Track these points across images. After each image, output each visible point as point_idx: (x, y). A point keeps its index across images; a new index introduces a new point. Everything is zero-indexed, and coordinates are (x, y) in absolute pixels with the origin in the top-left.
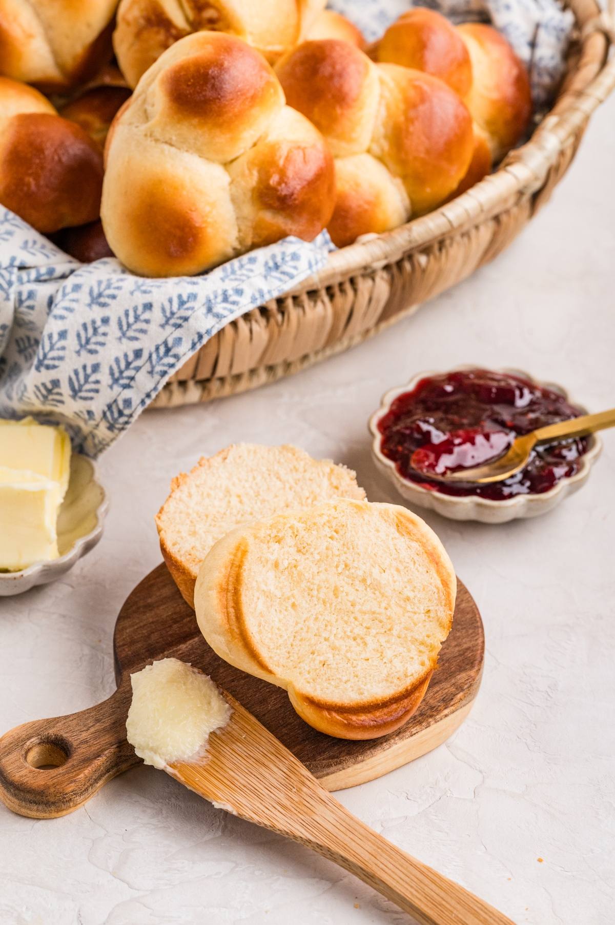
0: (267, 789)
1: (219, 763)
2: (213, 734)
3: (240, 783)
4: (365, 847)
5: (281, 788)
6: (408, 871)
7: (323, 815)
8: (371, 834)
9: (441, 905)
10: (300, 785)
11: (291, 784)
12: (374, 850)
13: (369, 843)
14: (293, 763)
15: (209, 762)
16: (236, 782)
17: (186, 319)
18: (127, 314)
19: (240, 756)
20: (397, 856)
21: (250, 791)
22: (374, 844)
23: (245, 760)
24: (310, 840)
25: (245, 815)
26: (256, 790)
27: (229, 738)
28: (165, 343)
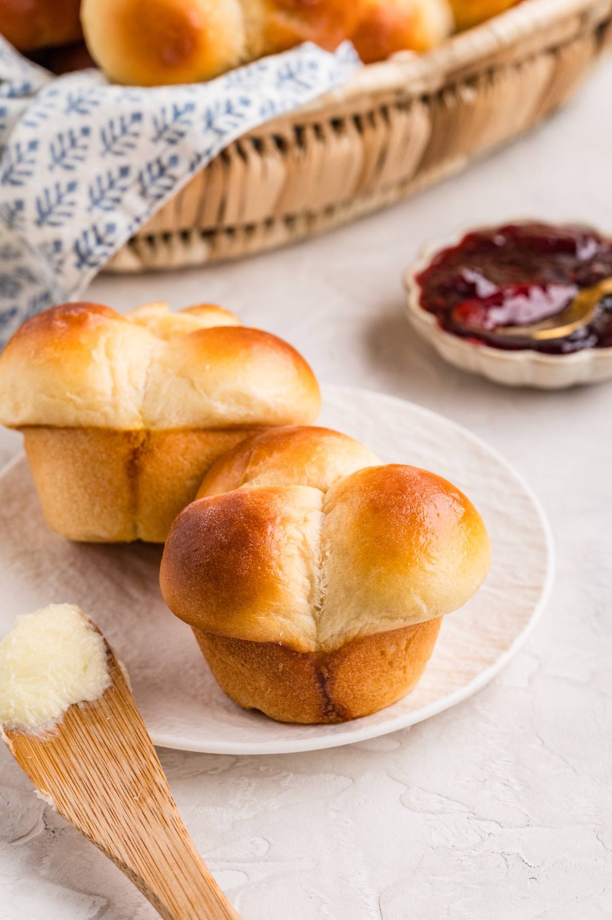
0: (105, 789)
1: (65, 744)
2: (75, 706)
3: (78, 774)
4: (186, 890)
5: (122, 792)
7: (157, 838)
8: (202, 875)
10: (146, 795)
11: (136, 789)
12: (197, 896)
14: (151, 766)
15: (53, 740)
16: (73, 772)
17: (181, 134)
18: (111, 124)
19: (94, 742)
20: (220, 911)
21: (85, 787)
22: (199, 889)
23: (97, 747)
24: (126, 865)
25: (64, 815)
26: (92, 787)
27: (91, 718)
28: (159, 161)
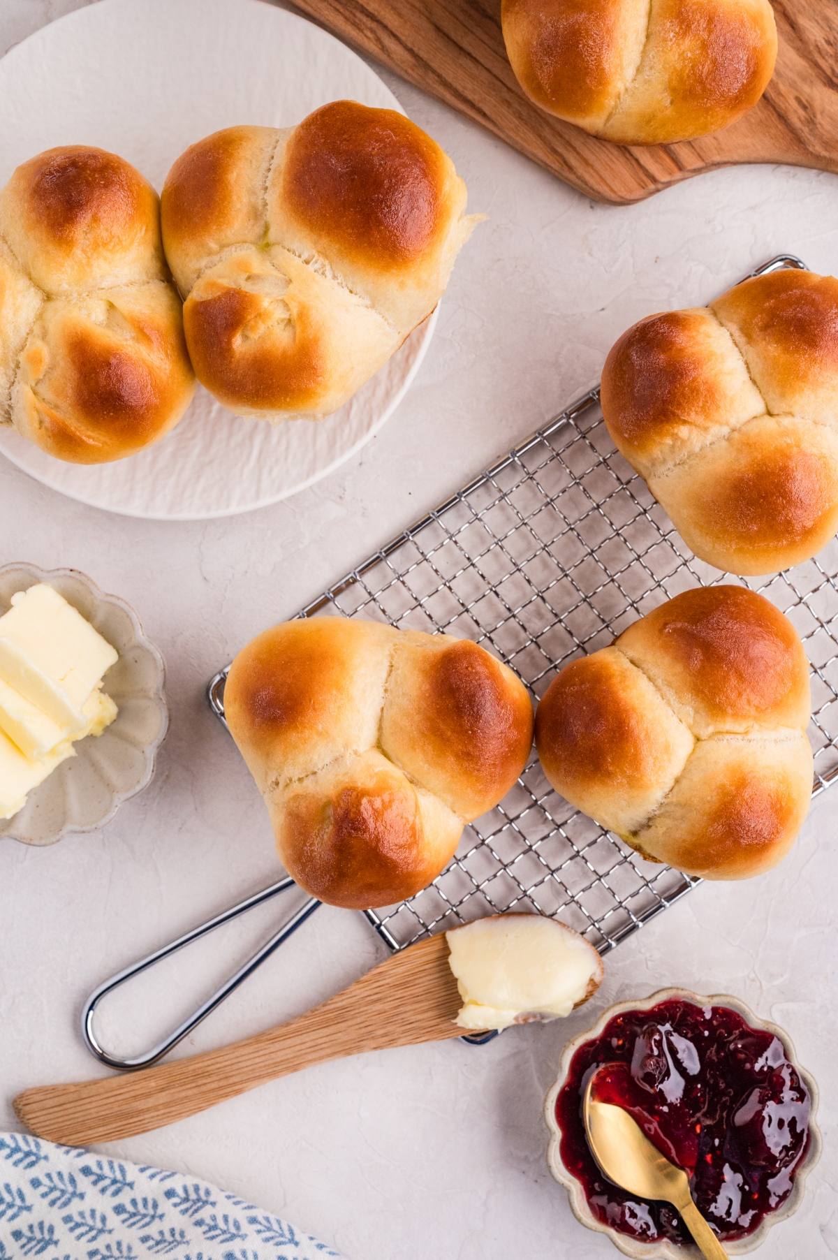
6: (244, 1072)
9: (193, 1081)
13: (291, 1056)
